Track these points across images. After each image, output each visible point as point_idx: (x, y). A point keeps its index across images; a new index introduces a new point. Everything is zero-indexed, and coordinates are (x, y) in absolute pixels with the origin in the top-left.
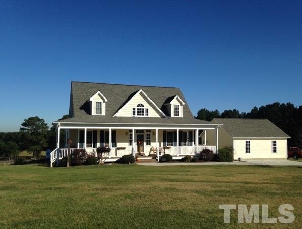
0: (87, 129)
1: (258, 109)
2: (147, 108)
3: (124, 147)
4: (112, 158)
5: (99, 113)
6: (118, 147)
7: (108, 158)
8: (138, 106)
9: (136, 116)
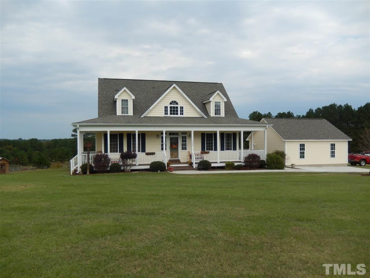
0: (111, 132)
1: (314, 111)
2: (182, 106)
3: (153, 152)
4: (140, 165)
5: (125, 112)
6: (146, 152)
7: (135, 165)
8: (171, 104)
9: (169, 115)
